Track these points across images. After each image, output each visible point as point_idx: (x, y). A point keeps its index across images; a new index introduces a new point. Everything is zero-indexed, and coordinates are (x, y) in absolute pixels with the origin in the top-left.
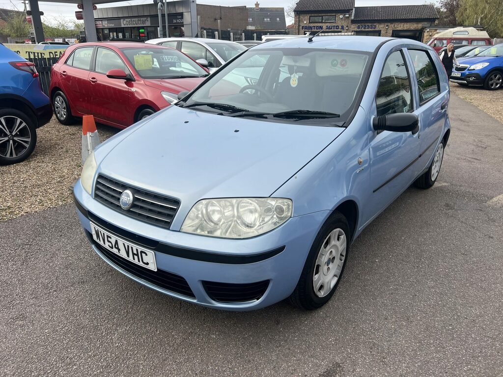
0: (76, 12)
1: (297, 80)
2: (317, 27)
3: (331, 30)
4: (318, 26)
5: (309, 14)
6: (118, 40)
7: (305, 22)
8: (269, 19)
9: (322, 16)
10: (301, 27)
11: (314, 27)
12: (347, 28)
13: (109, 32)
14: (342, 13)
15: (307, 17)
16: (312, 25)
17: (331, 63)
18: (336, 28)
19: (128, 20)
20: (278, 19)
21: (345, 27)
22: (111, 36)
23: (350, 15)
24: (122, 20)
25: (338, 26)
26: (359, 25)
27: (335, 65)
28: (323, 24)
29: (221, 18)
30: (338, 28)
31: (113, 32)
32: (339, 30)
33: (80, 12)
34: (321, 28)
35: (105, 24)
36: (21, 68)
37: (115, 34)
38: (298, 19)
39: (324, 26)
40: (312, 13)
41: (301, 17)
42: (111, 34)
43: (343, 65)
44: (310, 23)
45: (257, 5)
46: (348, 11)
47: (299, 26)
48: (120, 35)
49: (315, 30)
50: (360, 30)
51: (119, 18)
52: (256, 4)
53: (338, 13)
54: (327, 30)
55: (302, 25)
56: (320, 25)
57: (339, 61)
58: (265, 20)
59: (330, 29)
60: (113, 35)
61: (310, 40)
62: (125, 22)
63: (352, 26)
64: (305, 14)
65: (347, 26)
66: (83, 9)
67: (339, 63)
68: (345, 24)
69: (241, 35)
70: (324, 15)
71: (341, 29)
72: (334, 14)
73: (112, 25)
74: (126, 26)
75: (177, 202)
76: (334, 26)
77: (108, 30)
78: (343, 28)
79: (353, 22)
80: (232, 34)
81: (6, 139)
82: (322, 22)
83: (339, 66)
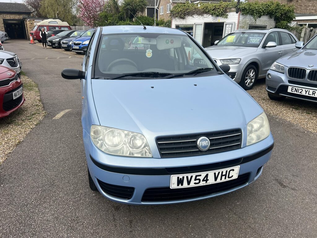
1: (151, 53)
17: (166, 42)
27: (167, 43)
43: (172, 43)
57: (170, 41)
61: (145, 28)
67: (170, 42)
75: (239, 130)
83: (170, 43)
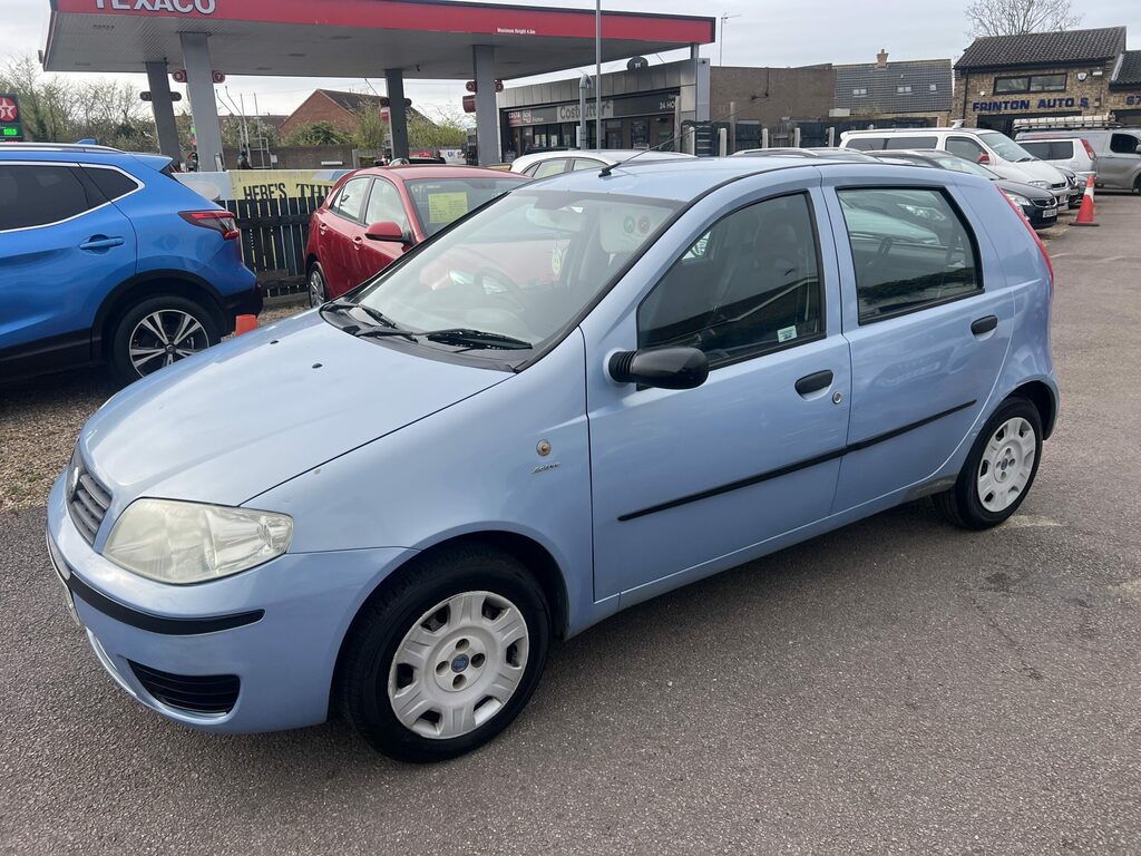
0: (464, 98)
2: (1013, 102)
3: (1051, 110)
4: (1017, 102)
5: (992, 72)
6: (548, 149)
7: (982, 93)
8: (908, 89)
9: (1030, 77)
10: (970, 106)
11: (1006, 103)
12: (1097, 104)
13: (534, 134)
14: (1084, 67)
15: (989, 80)
16: (1000, 99)
18: (1067, 105)
19: (570, 108)
20: (933, 87)
21: (1091, 100)
22: (537, 142)
23: (1107, 72)
24: (559, 109)
25: (1072, 100)
26: (1129, 95)
28: (1032, 96)
29: (767, 95)
30: (1072, 105)
31: (540, 134)
32: (1075, 108)
33: (472, 97)
34: (1025, 104)
35: (527, 119)
36: (202, 222)
37: (544, 137)
38: (963, 88)
39: (1034, 100)
40: (1001, 72)
41: (973, 81)
42: (537, 137)
44: (995, 93)
45: (883, 56)
46: (1103, 62)
47: (966, 103)
48: (554, 139)
49: (1009, 111)
50: (1133, 107)
51: (553, 105)
52: (879, 55)
53: (1073, 67)
54: (1042, 110)
55: (973, 99)
56: (1024, 97)
58: (901, 89)
59: (1049, 106)
60: (540, 139)
62: (564, 112)
63: (1112, 99)
64: (983, 73)
65: (1098, 100)
66: (476, 91)
68: (1090, 93)
69: (793, 131)
70: (1035, 73)
71: (1081, 105)
72: (1063, 71)
73: (539, 120)
74: (566, 120)
76: (1061, 100)
77: (531, 130)
78: (1084, 103)
79: (1115, 88)
80: (765, 132)
81: (162, 351)
82: (1027, 91)
